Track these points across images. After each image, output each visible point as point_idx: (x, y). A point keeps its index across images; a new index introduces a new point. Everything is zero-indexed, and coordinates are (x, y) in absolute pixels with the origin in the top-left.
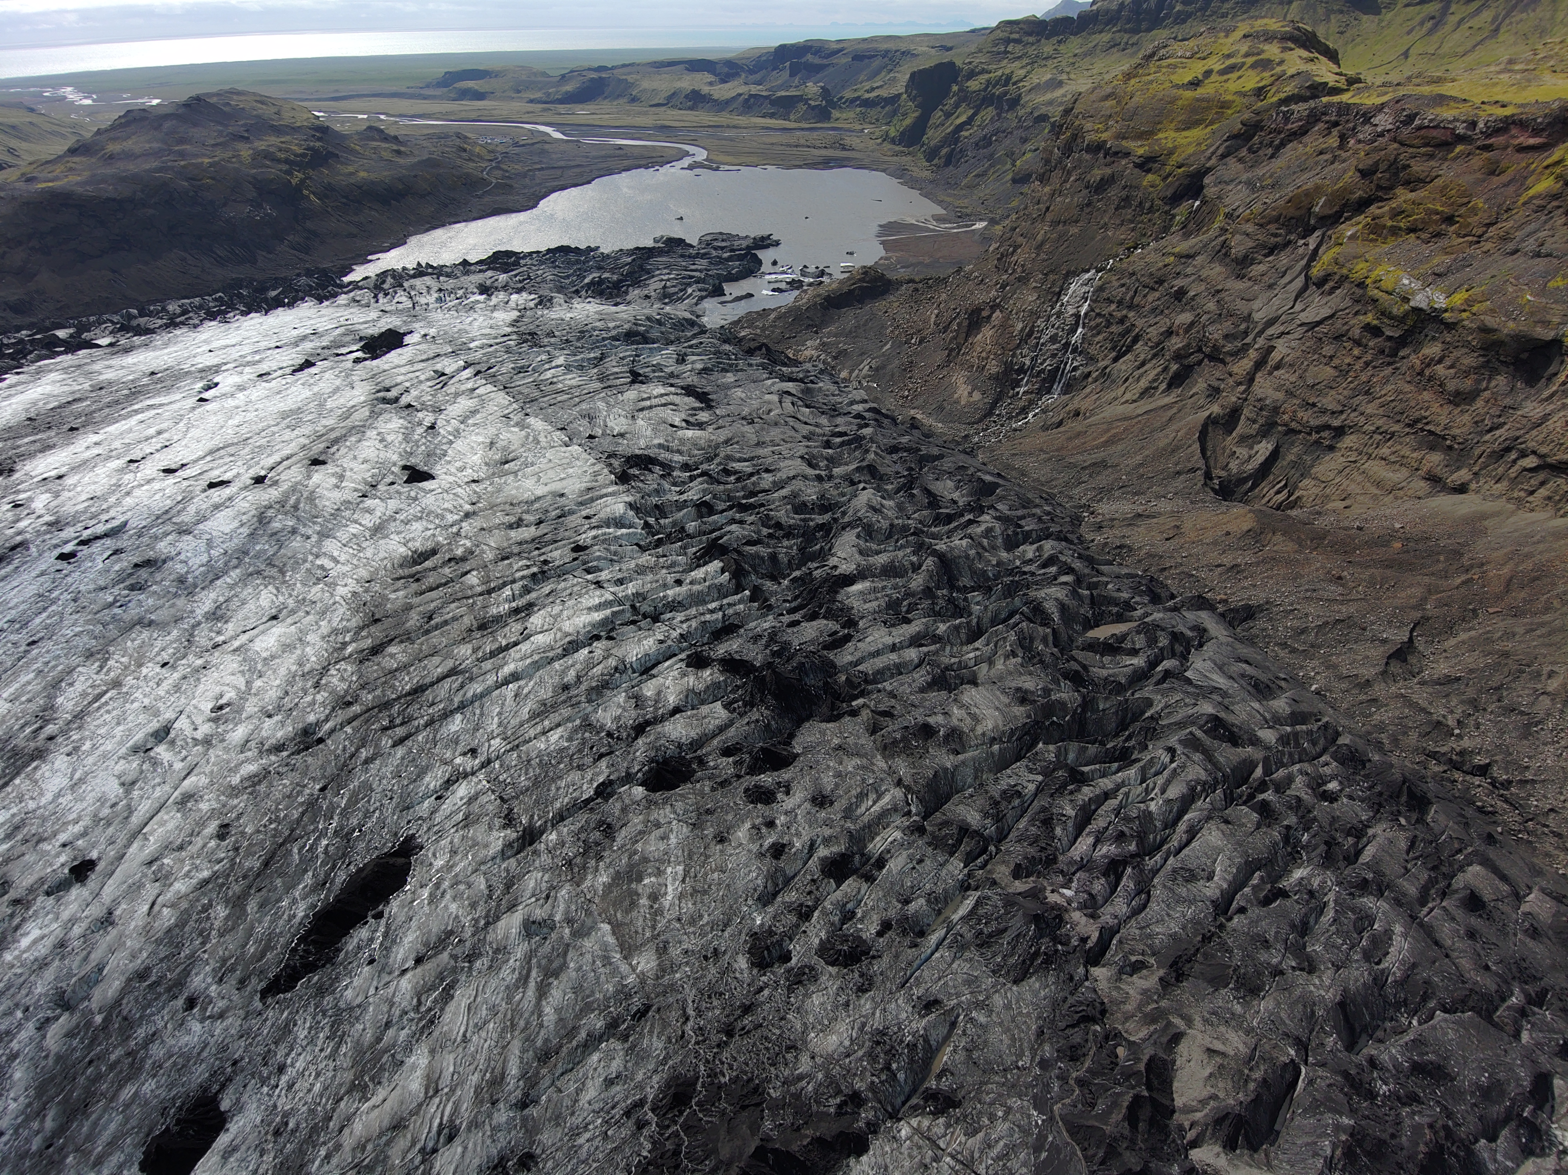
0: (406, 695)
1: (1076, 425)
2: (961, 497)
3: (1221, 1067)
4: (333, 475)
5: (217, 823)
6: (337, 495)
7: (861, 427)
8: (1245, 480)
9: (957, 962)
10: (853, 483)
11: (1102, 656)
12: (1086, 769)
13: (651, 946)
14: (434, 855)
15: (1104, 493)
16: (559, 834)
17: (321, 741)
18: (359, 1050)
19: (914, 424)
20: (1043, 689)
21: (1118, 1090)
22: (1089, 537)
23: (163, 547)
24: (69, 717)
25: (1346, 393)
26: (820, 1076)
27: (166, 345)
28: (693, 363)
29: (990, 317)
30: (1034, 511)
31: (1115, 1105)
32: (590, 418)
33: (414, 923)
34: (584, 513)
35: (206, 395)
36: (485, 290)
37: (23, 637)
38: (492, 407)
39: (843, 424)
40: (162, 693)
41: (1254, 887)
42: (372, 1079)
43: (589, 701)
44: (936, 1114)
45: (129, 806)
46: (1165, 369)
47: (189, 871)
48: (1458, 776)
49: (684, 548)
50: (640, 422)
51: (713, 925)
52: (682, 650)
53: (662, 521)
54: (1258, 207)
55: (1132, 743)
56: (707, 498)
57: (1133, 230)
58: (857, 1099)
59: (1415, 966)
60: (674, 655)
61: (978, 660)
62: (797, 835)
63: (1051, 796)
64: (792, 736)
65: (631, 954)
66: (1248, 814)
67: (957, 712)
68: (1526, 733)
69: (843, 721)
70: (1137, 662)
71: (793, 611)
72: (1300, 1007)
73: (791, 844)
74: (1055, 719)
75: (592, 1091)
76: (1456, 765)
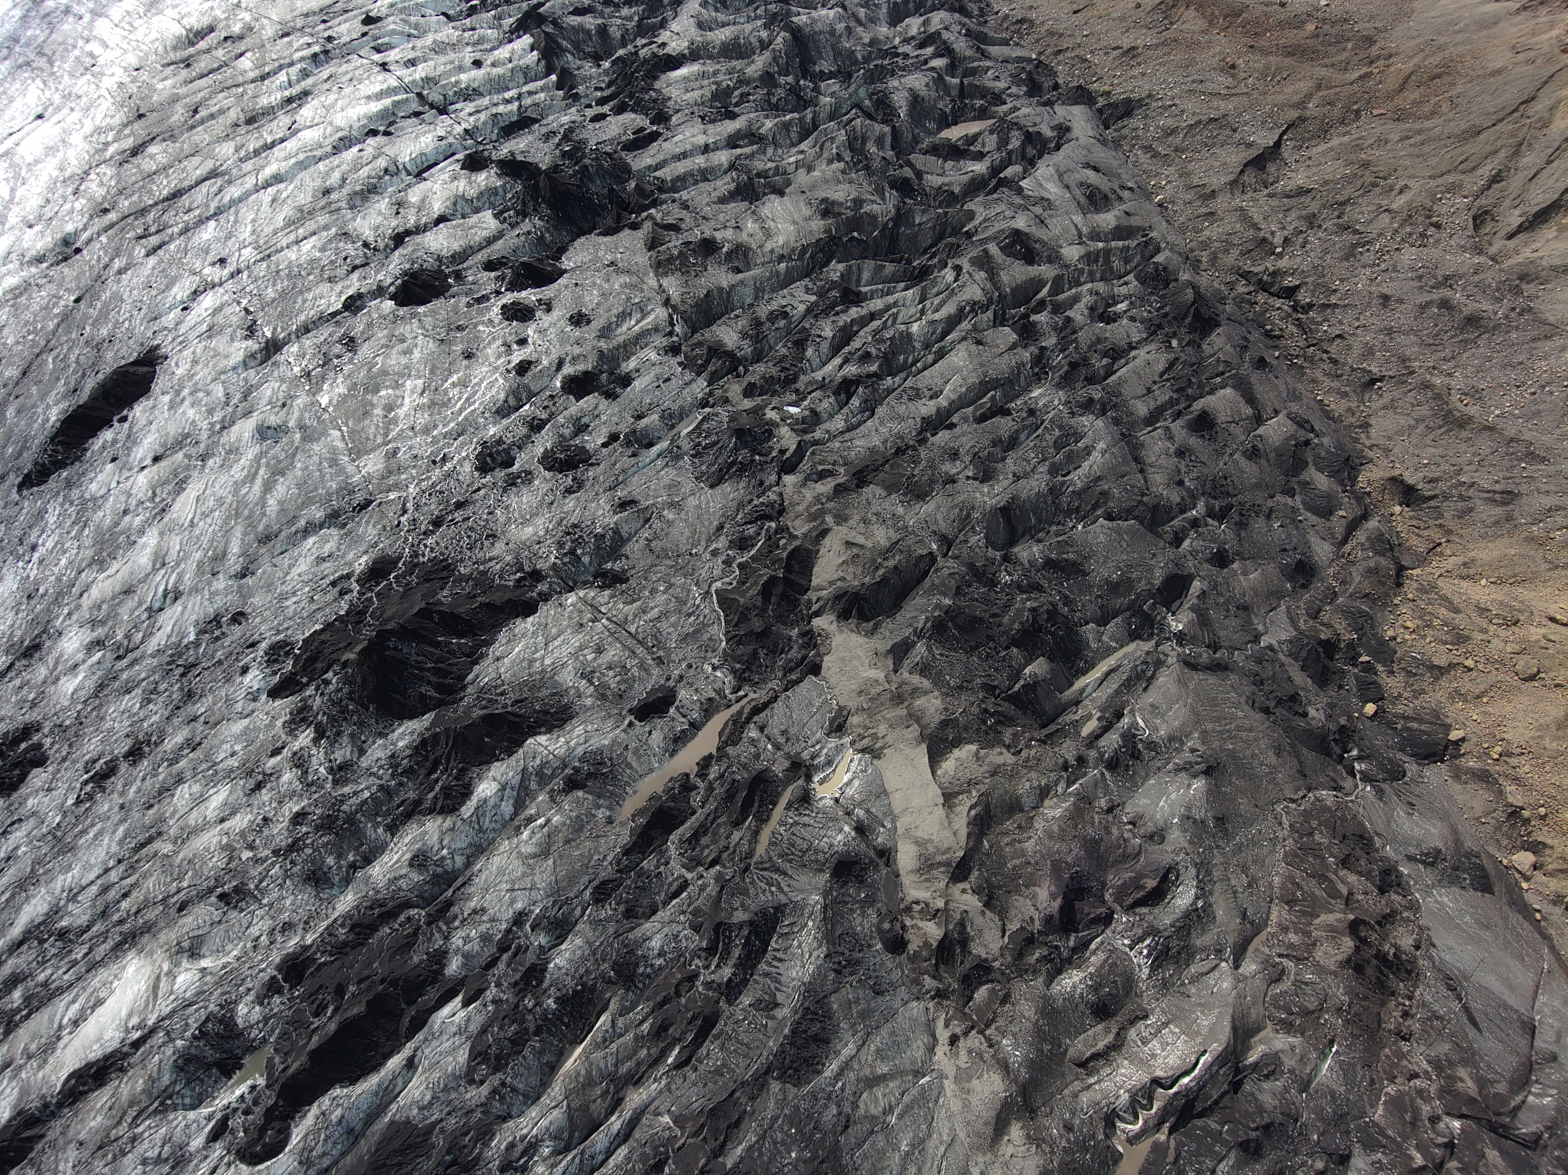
0: (163, 201)
3: (856, 556)
11: (945, 160)
12: (866, 289)
13: (381, 451)
14: (177, 365)
16: (301, 346)
17: (78, 251)
18: (100, 532)
20: (855, 201)
21: (763, 572)
26: (509, 558)
31: (756, 583)
33: (153, 427)
41: (979, 406)
42: (109, 555)
43: (351, 207)
44: (602, 588)
48: (1260, 298)
51: (446, 434)
52: (464, 149)
58: (536, 576)
59: (1099, 479)
60: (453, 154)
61: (798, 165)
62: (547, 352)
63: (816, 316)
64: (563, 250)
65: (359, 458)
66: (1008, 335)
67: (750, 225)
68: (1350, 254)
69: (621, 235)
70: (979, 168)
71: (601, 102)
72: (957, 511)
73: (538, 361)
74: (856, 234)
75: (303, 566)
76: (1263, 287)
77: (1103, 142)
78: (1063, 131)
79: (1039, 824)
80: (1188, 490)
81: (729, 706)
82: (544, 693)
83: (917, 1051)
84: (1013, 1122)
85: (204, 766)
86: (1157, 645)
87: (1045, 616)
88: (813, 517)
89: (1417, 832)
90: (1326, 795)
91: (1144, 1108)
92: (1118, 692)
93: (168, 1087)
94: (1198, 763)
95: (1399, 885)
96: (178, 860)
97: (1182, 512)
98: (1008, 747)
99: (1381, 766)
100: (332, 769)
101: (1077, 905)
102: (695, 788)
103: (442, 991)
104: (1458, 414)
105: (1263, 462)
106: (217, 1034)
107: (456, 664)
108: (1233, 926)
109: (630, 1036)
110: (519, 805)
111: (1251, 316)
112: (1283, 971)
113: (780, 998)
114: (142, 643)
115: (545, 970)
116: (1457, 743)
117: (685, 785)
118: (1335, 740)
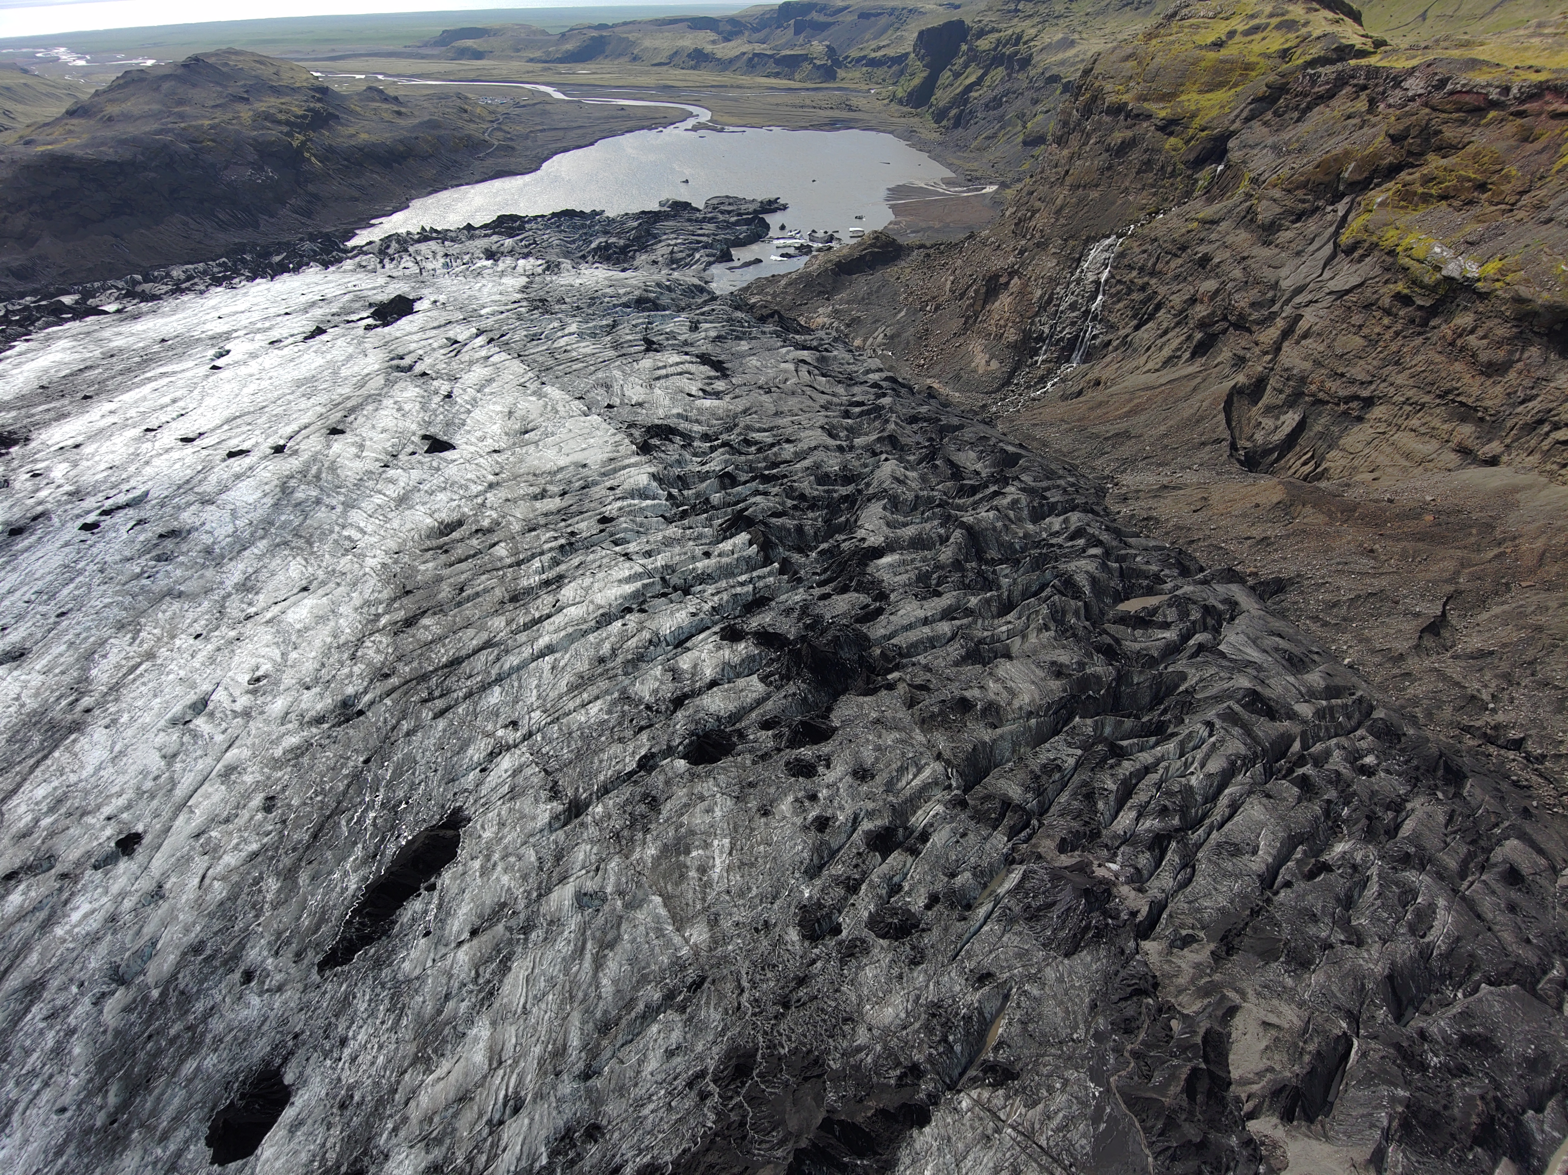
1: (1098, 395)
2: (984, 468)
3: (1277, 1039)
4: (353, 444)
5: (262, 795)
6: (358, 465)
7: (878, 396)
8: (1271, 451)
9: (1007, 936)
10: (875, 454)
11: (1134, 629)
12: (1125, 743)
13: (703, 918)
14: (483, 827)
15: (1128, 464)
16: (605, 806)
17: (361, 713)
18: (420, 1022)
19: (931, 394)
20: (1078, 663)
21: (1175, 1062)
22: (1114, 508)
23: (187, 517)
24: (105, 689)
25: (1375, 363)
26: (878, 1048)
27: (174, 311)
28: (706, 330)
29: (1008, 283)
30: (1059, 482)
31: (1172, 1077)
32: (608, 387)
33: (467, 895)
34: (608, 484)
35: (218, 363)
36: (491, 255)
37: (51, 609)
38: (507, 376)
39: (860, 393)
40: (198, 666)
41: (1298, 861)
42: (435, 1051)
43: (626, 674)
44: (995, 1086)
45: (172, 779)
46: (1189, 338)
47: (238, 844)
48: (1492, 750)
49: (710, 519)
50: (657, 391)
51: (762, 898)
52: (715, 623)
53: (685, 492)
54: (1285, 172)
55: (1168, 716)
56: (730, 469)
57: (1155, 194)
58: (916, 1071)
59: (1459, 939)
60: (709, 627)
61: (1009, 633)
62: (840, 808)
63: (1090, 769)
64: (829, 709)
65: (683, 926)
66: (1288, 787)
67: (993, 685)
69: (880, 695)
70: (1169, 635)
71: (822, 584)
72: (1349, 981)
73: (833, 818)
74: (1091, 693)
75: (653, 1062)
76: (1490, 740)
78: (1233, 604)
80: (1539, 947)
88: (1204, 992)
97: (1545, 971)
111: (1492, 767)
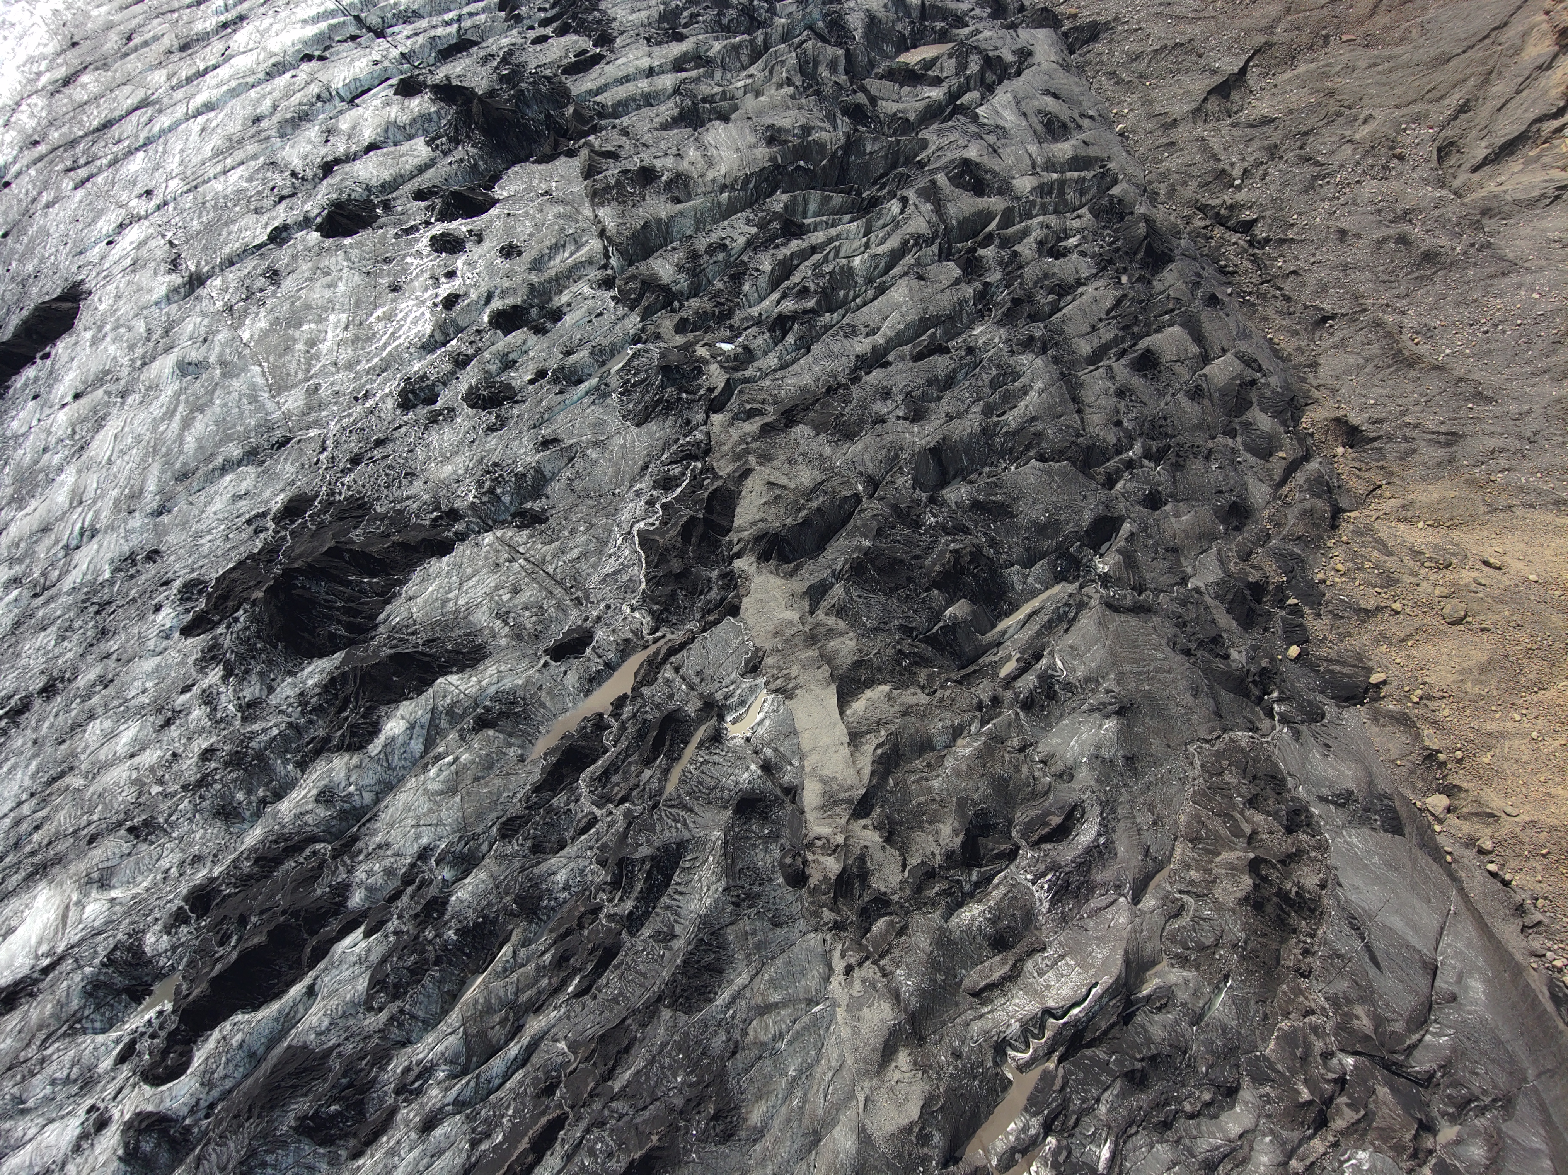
0: (93, 132)
3: (778, 497)
11: (901, 86)
12: (811, 221)
13: (302, 387)
14: (100, 300)
16: (224, 280)
18: (19, 471)
20: (802, 128)
21: (684, 512)
26: (426, 496)
33: (75, 364)
41: (917, 343)
42: (28, 493)
43: (280, 136)
44: (521, 528)
48: (1217, 232)
51: (369, 371)
52: (398, 74)
55: (884, 191)
58: (454, 515)
59: (1034, 419)
60: (388, 79)
61: (746, 89)
62: (475, 286)
63: (755, 249)
64: (495, 179)
65: (279, 394)
66: (952, 269)
67: (692, 153)
68: (1310, 187)
69: (557, 163)
70: (936, 94)
71: (545, 23)
72: (884, 451)
73: (466, 295)
74: (802, 163)
75: (219, 504)
76: (1221, 221)
77: (1066, 68)
78: (1025, 55)
79: (949, 763)
80: (1126, 431)
81: (645, 647)
82: (457, 633)
83: (812, 980)
84: (902, 1049)
85: (116, 702)
86: (1081, 587)
87: (968, 558)
88: (737, 457)
89: (1331, 773)
90: (1242, 736)
91: (1036, 1037)
92: (1038, 634)
93: (76, 1012)
94: (1111, 704)
95: (1308, 825)
96: (88, 795)
97: (1119, 453)
98: (923, 688)
99: (1301, 709)
100: (240, 706)
101: (981, 840)
102: (609, 727)
103: (344, 922)
104: (1407, 353)
105: (1206, 402)
106: (125, 962)
107: (367, 603)
108: (1134, 862)
109: (531, 966)
110: (429, 743)
111: (1206, 251)
112: (1182, 907)
113: (678, 929)
114: (58, 580)
115: (446, 902)
116: (1378, 686)
117: (598, 723)
118: (1254, 682)
